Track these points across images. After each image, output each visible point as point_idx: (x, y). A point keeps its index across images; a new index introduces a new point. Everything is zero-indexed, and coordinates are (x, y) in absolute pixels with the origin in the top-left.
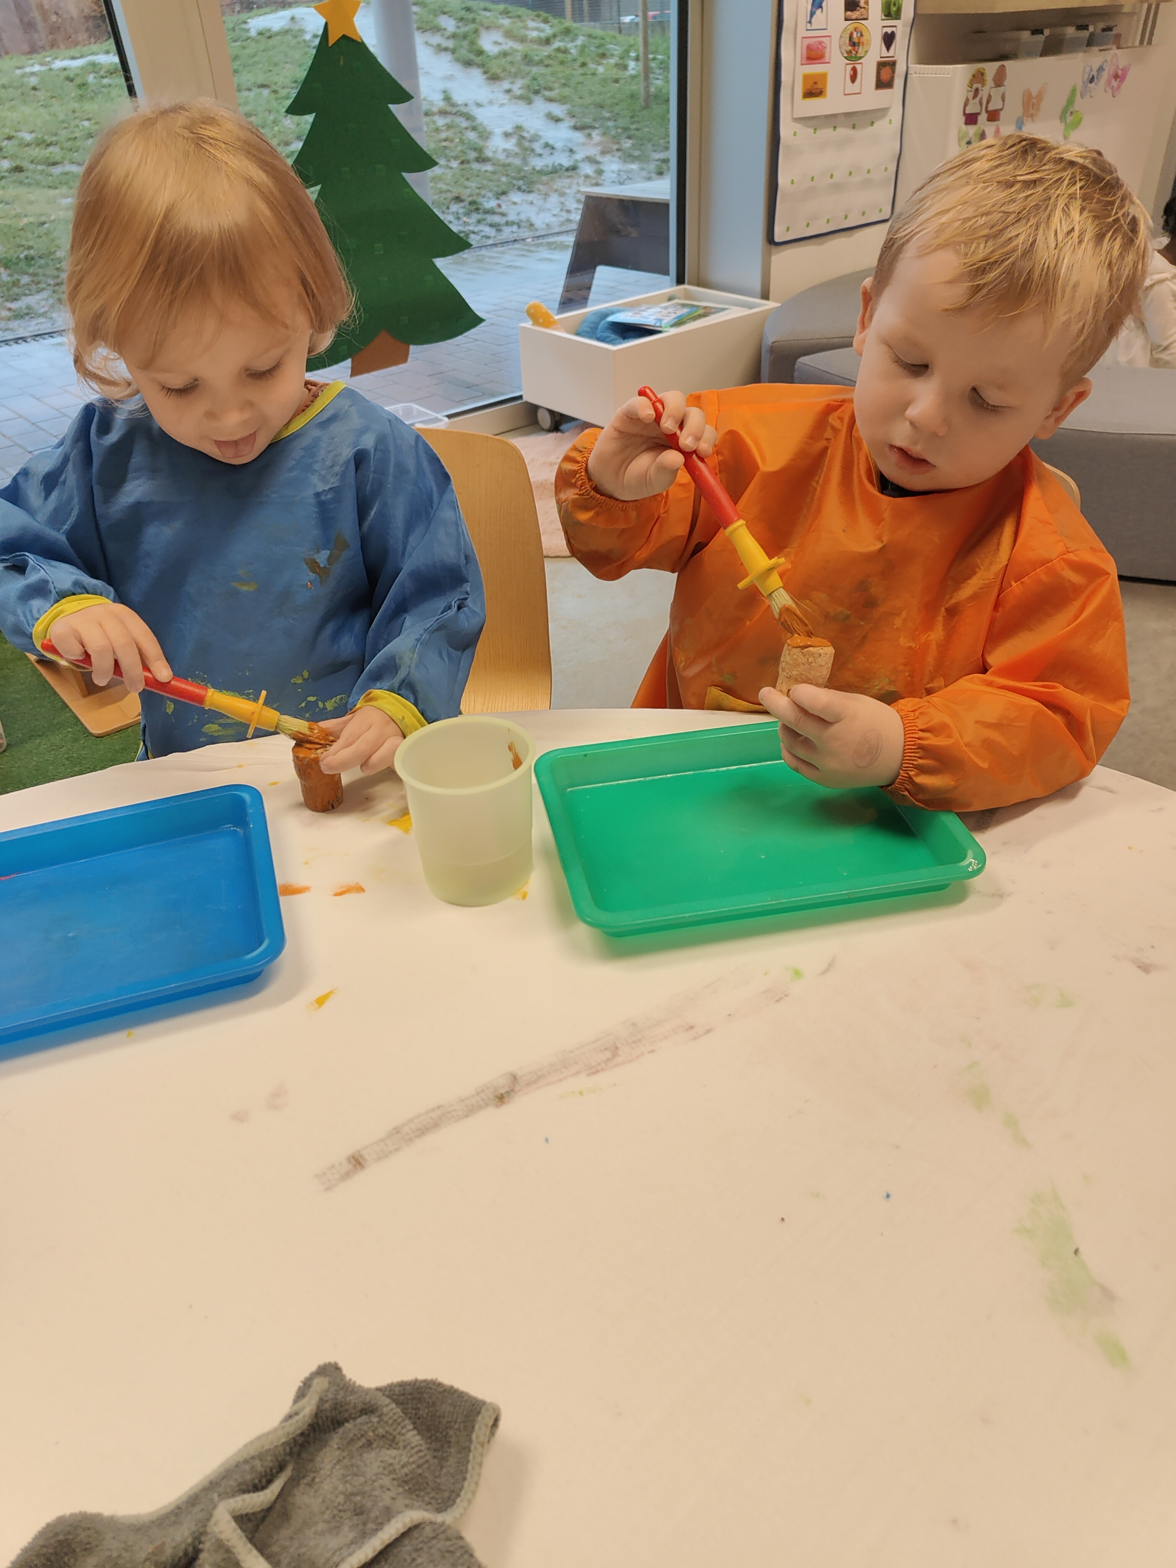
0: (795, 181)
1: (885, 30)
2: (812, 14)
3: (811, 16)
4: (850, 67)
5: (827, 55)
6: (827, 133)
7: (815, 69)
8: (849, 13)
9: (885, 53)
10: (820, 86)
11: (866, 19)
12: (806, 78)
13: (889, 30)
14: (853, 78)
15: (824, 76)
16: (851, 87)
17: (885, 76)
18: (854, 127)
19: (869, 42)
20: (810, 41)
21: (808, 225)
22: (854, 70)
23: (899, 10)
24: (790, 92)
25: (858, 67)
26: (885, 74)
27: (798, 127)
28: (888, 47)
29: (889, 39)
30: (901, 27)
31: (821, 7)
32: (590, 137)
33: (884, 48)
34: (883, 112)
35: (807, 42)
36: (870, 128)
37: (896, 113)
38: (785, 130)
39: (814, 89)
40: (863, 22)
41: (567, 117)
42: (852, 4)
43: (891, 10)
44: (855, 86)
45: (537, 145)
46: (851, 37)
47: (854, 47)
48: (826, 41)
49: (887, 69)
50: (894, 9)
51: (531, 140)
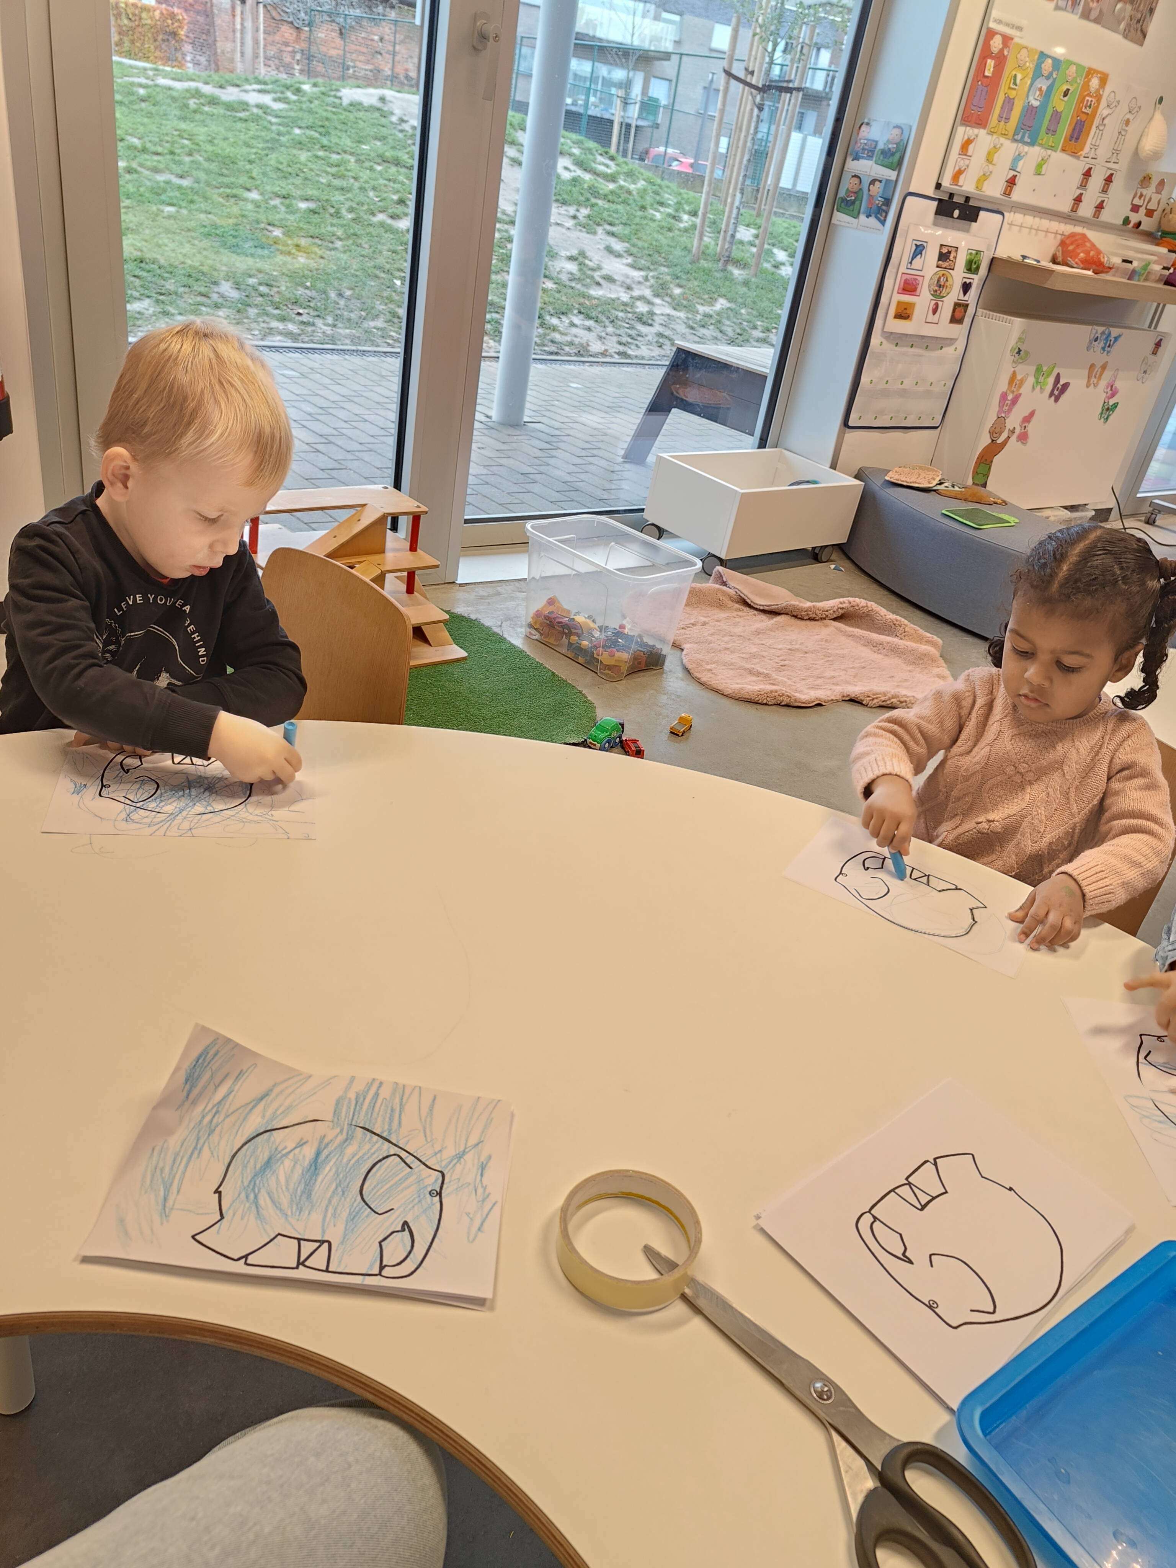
0: (874, 380)
1: (965, 280)
2: (915, 256)
3: (913, 259)
4: (933, 302)
5: (918, 290)
6: (904, 349)
7: (907, 299)
8: (940, 262)
9: (961, 297)
10: (908, 312)
11: (952, 268)
12: (899, 304)
13: (968, 281)
14: (935, 311)
15: (912, 305)
16: (931, 317)
18: (927, 348)
19: (952, 286)
20: (908, 277)
21: (876, 417)
22: (937, 305)
23: (978, 268)
24: (884, 311)
25: (940, 304)
26: (958, 315)
27: (884, 339)
28: (965, 293)
29: (966, 287)
30: (976, 280)
31: (921, 254)
32: (646, 279)
33: (962, 292)
34: (951, 341)
35: (905, 277)
36: (940, 351)
37: (961, 345)
38: (875, 341)
39: (903, 314)
40: (950, 271)
41: (625, 254)
42: (943, 256)
43: (972, 266)
44: (935, 318)
45: (597, 275)
46: (939, 280)
47: (939, 288)
48: (920, 279)
49: (960, 310)
50: (974, 266)
51: (593, 270)
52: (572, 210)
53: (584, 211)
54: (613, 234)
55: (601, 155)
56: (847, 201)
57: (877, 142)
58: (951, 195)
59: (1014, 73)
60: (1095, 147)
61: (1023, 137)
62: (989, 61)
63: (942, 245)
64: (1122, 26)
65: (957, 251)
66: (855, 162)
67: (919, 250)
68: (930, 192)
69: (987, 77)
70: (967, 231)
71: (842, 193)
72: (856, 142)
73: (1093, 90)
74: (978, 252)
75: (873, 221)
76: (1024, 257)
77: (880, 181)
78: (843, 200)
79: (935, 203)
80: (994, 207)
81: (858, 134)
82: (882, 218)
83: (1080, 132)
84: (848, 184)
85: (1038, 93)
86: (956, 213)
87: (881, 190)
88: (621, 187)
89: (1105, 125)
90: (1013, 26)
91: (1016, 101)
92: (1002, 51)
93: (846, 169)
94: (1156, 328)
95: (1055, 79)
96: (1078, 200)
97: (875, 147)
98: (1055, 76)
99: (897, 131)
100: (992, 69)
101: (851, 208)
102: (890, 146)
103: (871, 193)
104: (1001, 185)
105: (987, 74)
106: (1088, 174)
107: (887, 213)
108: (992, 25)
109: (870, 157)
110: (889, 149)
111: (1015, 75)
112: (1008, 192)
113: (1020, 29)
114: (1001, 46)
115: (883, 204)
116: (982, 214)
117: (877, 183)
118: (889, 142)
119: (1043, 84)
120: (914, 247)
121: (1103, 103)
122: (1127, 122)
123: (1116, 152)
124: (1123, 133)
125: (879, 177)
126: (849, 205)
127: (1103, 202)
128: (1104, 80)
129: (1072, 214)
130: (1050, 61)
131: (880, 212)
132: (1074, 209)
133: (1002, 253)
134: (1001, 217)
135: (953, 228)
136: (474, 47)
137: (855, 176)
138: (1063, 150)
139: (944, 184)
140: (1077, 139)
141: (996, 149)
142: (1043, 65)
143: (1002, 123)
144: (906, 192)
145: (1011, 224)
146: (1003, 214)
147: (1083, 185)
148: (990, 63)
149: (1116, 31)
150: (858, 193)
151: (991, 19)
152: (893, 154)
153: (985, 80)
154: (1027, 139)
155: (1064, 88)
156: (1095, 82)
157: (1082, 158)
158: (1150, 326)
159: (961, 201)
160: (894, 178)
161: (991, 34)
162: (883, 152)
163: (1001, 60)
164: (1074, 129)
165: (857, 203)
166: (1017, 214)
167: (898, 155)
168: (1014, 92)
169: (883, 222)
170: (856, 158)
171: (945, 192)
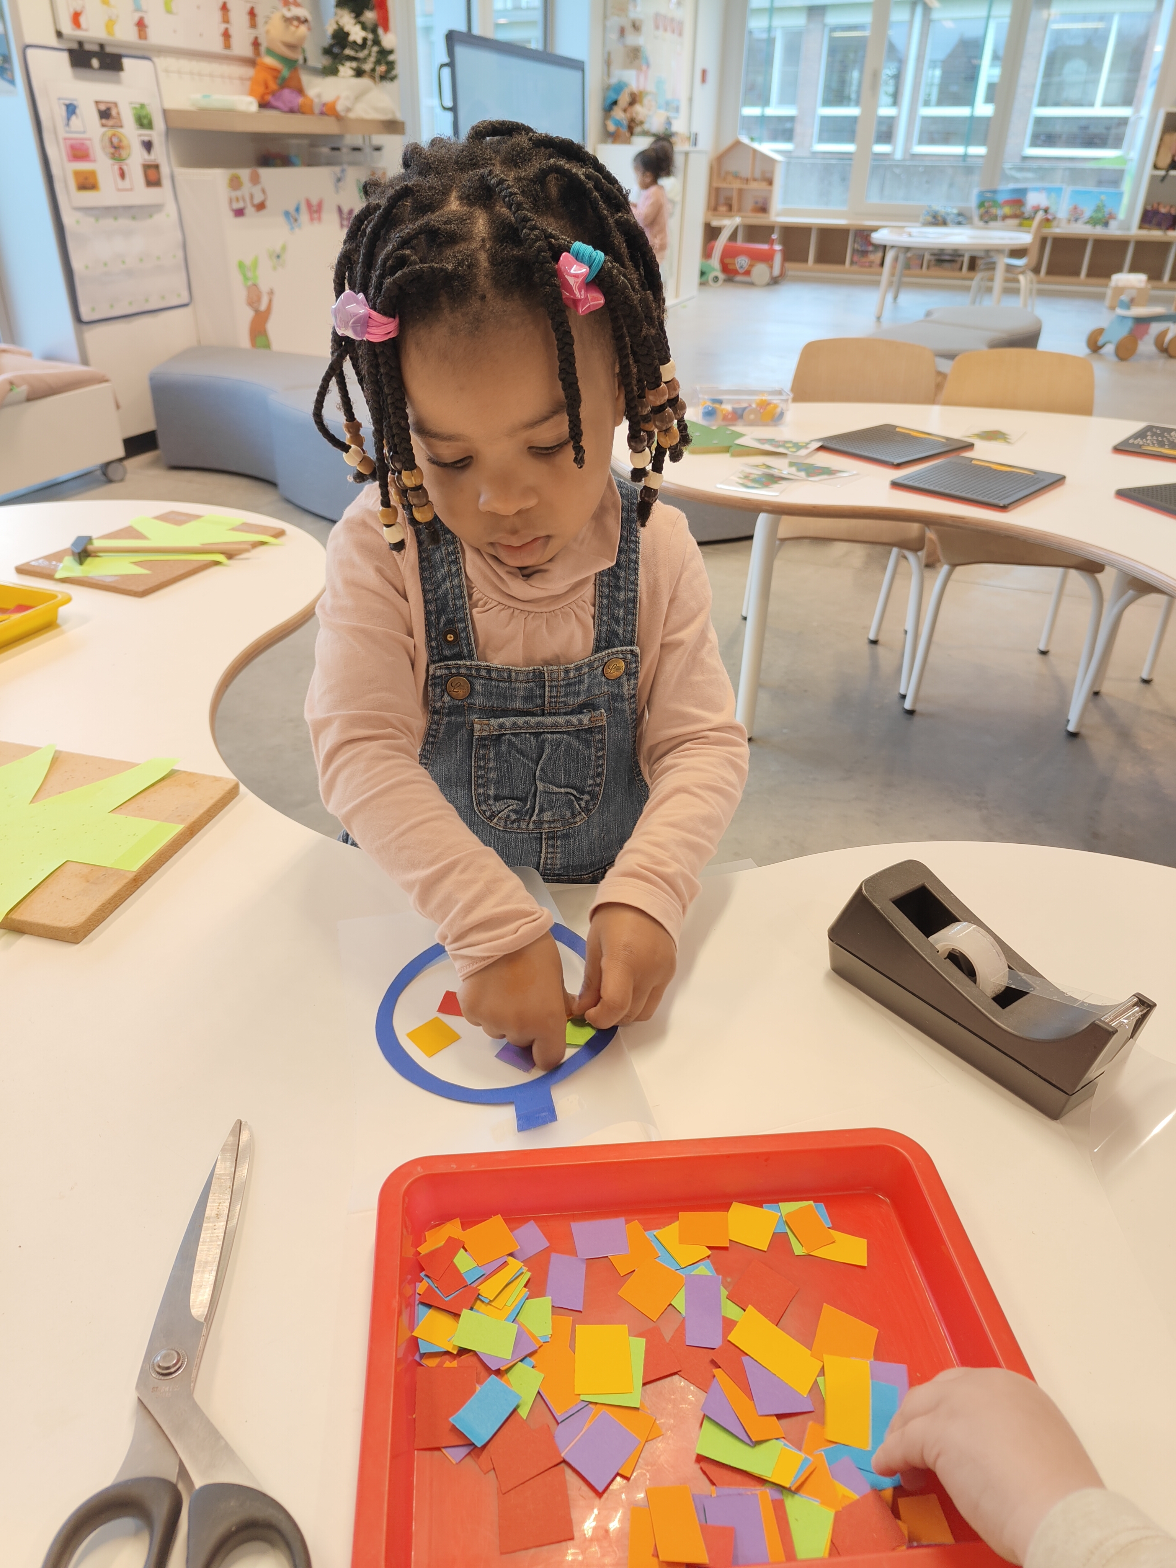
0: (89, 265)
1: (143, 138)
2: (69, 117)
3: (68, 121)
4: (116, 167)
5: (92, 155)
6: (108, 223)
7: (83, 166)
8: (104, 121)
9: (147, 157)
10: (91, 181)
11: (121, 127)
12: (77, 174)
13: (146, 139)
14: (122, 175)
15: (93, 173)
16: (122, 184)
17: (153, 177)
18: (134, 218)
19: (129, 147)
20: (73, 142)
21: (112, 306)
22: (122, 169)
23: (151, 124)
24: (63, 184)
25: (125, 168)
26: (152, 175)
27: (79, 215)
28: (149, 152)
29: (148, 146)
30: (155, 136)
31: (75, 113)
33: (145, 153)
34: (158, 207)
35: (69, 142)
36: (149, 220)
37: (171, 209)
38: (68, 218)
39: (87, 183)
40: (120, 130)
42: (105, 114)
43: (143, 122)
44: (126, 184)
46: (111, 142)
47: (116, 150)
48: (88, 143)
49: (152, 170)
50: (145, 122)
58: (81, 44)
63: (97, 103)
65: (117, 106)
67: (71, 109)
68: (53, 41)
70: (118, 82)
74: (143, 106)
79: (65, 54)
80: (136, 53)
82: (10, 78)
86: (95, 63)
96: (227, 35)
104: (133, 29)
106: (225, 8)
107: (12, 71)
112: (143, 35)
116: (126, 62)
120: (64, 108)
127: (256, 39)
132: (227, 47)
133: (174, 103)
134: (150, 62)
135: (102, 81)
139: (64, 31)
144: (22, 44)
145: (167, 71)
146: (150, 59)
147: (226, 20)
159: (96, 48)
166: (167, 59)
169: (12, 82)
171: (70, 40)
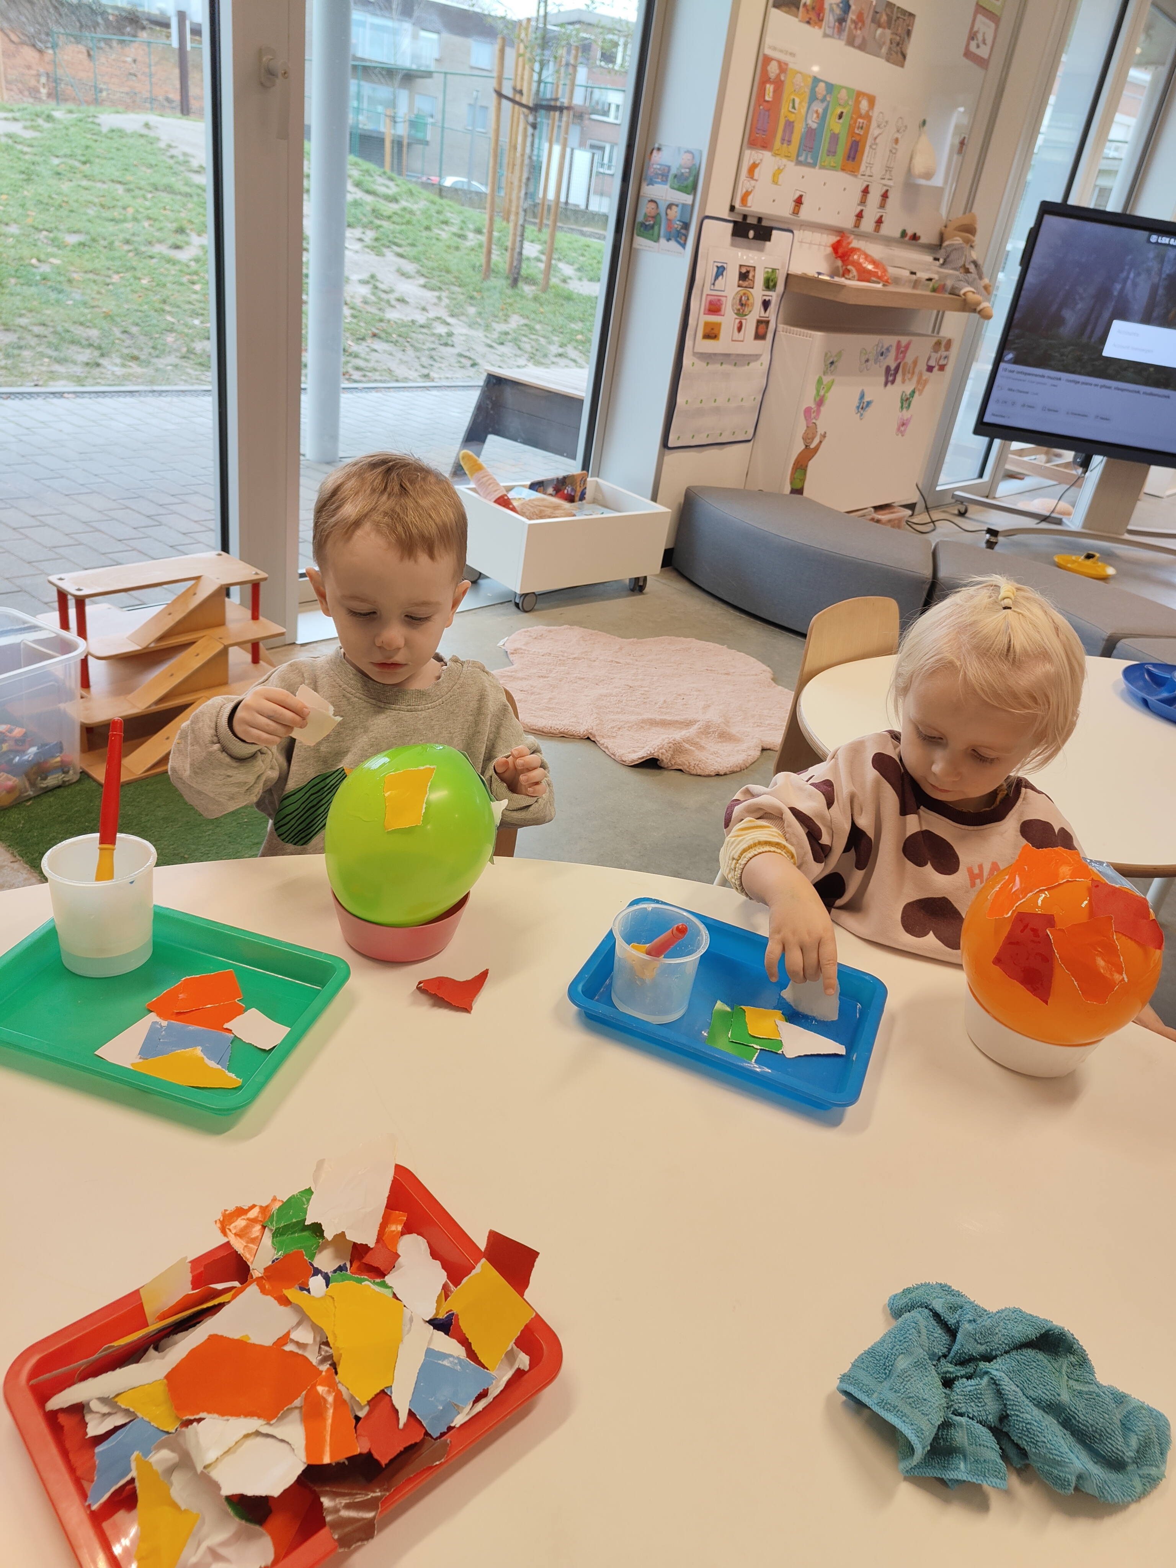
0: (690, 401)
1: (765, 298)
2: (717, 277)
3: (715, 280)
4: (737, 321)
5: (723, 310)
6: (717, 368)
7: (713, 318)
8: (741, 282)
9: (762, 313)
10: (715, 331)
11: (752, 287)
12: (707, 324)
13: (767, 298)
14: (740, 329)
15: (719, 325)
16: (737, 336)
18: (735, 364)
19: (753, 305)
20: (712, 298)
21: (693, 437)
22: (741, 323)
23: (775, 286)
24: (693, 332)
25: (744, 321)
26: (761, 331)
27: (696, 359)
28: (766, 310)
29: (766, 304)
30: (774, 297)
31: (722, 274)
32: (439, 298)
33: (762, 310)
34: (756, 357)
35: (710, 298)
36: (747, 367)
37: (765, 359)
38: (687, 361)
39: (711, 334)
40: (750, 290)
41: (417, 276)
42: (744, 276)
43: (770, 284)
44: (741, 336)
45: (391, 297)
46: (741, 299)
47: (743, 306)
48: (723, 299)
49: (763, 326)
50: (771, 284)
51: (385, 292)
52: (357, 232)
53: (370, 235)
54: (401, 256)
55: (380, 176)
56: (646, 226)
57: (669, 167)
58: (745, 217)
59: (792, 97)
60: (870, 165)
61: (806, 158)
62: (768, 86)
63: (741, 266)
64: (884, 50)
65: (754, 270)
66: (650, 186)
67: (720, 271)
68: (725, 214)
69: (768, 102)
70: (761, 250)
71: (640, 218)
72: (649, 168)
73: (863, 112)
74: (774, 270)
75: (673, 244)
76: (819, 274)
77: (677, 206)
78: (642, 224)
79: (731, 225)
80: (785, 226)
81: (650, 159)
82: (682, 242)
83: (856, 151)
84: (645, 209)
85: (815, 115)
86: (751, 234)
87: (678, 214)
88: (404, 209)
89: (876, 144)
90: (786, 53)
91: (796, 124)
92: (778, 76)
93: (641, 194)
94: (938, 333)
95: (829, 102)
96: (860, 216)
97: (669, 172)
98: (828, 99)
99: (689, 156)
100: (771, 94)
101: (651, 232)
102: (683, 171)
103: (669, 217)
104: (791, 205)
105: (767, 98)
106: (866, 191)
107: (686, 237)
108: (768, 52)
109: (664, 182)
110: (682, 174)
111: (794, 100)
112: (796, 212)
113: (792, 55)
114: (778, 71)
115: (682, 228)
116: (774, 233)
117: (674, 207)
118: (681, 167)
119: (818, 107)
120: (715, 269)
121: (874, 124)
122: (896, 141)
123: (888, 169)
124: (894, 151)
125: (675, 201)
126: (648, 229)
127: (881, 217)
128: (872, 100)
129: (856, 229)
130: (822, 85)
131: (679, 235)
132: (857, 225)
133: (797, 269)
134: (791, 234)
135: (750, 248)
136: (262, 84)
137: (652, 201)
138: (843, 170)
139: (737, 205)
140: (854, 159)
141: (779, 171)
142: (817, 89)
143: (785, 145)
144: (703, 216)
145: (801, 242)
146: (791, 231)
147: (863, 202)
148: (770, 88)
149: (877, 55)
150: (656, 217)
151: (766, 46)
152: (687, 179)
153: (765, 104)
154: (810, 160)
155: (839, 111)
156: (864, 104)
157: (859, 176)
158: (933, 331)
159: (754, 221)
160: (690, 202)
161: (767, 60)
162: (675, 176)
163: (779, 85)
164: (851, 149)
165: (656, 228)
166: (806, 232)
167: (691, 179)
168: (793, 115)
169: (683, 245)
170: (651, 183)
171: (739, 214)
